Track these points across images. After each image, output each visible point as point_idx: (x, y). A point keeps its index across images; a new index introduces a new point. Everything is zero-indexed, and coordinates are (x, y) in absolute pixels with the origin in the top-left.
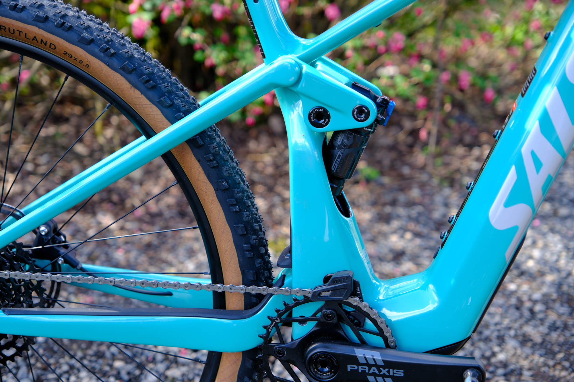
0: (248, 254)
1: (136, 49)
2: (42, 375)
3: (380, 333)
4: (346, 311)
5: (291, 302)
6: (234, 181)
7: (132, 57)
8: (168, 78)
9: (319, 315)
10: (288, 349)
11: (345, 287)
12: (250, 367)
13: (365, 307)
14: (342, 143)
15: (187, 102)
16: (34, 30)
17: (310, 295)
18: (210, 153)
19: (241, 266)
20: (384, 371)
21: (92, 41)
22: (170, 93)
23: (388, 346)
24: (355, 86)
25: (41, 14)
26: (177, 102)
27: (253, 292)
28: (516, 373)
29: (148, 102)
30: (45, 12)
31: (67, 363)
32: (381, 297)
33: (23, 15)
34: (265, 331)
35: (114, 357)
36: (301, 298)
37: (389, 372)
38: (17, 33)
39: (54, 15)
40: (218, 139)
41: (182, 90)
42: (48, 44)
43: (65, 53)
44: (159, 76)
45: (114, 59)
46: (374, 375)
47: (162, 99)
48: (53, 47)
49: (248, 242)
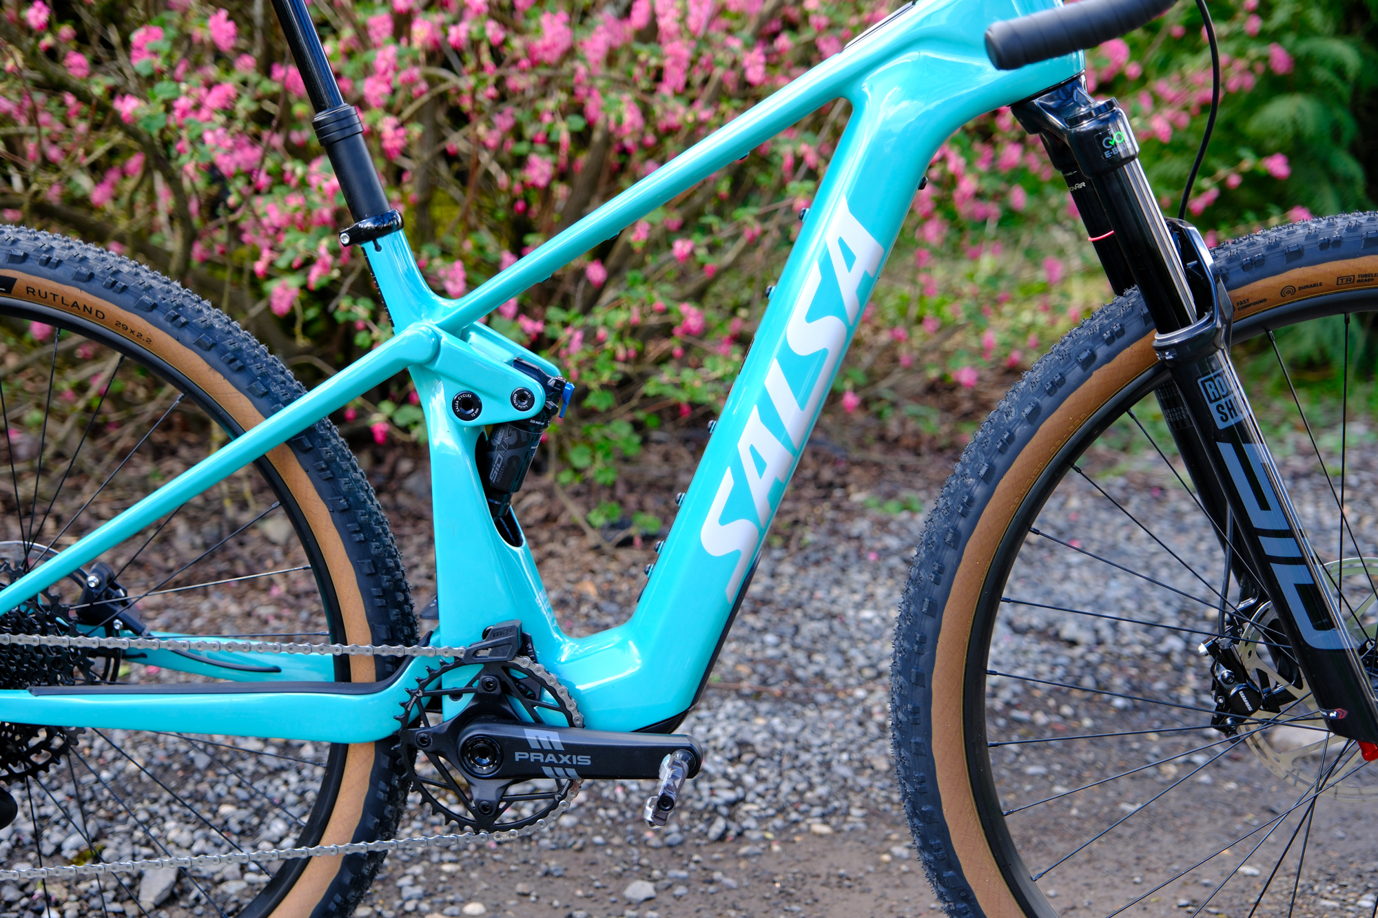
0: (379, 602)
1: (217, 317)
2: (106, 827)
3: (562, 707)
4: (515, 680)
5: (436, 667)
6: (357, 498)
7: (211, 327)
8: (262, 356)
9: (475, 685)
10: (435, 735)
11: (509, 642)
12: (386, 766)
13: (538, 670)
14: (503, 442)
15: (289, 389)
16: (74, 293)
17: (462, 656)
18: (322, 459)
19: (369, 620)
20: (565, 759)
21: (154, 306)
22: (265, 376)
23: (572, 724)
24: (518, 364)
25: (84, 270)
26: (275, 389)
27: (384, 654)
28: (840, 812)
29: (233, 389)
30: (89, 268)
31: (147, 810)
32: (563, 659)
33: (59, 271)
34: (402, 711)
35: (220, 800)
36: (451, 661)
37: (570, 759)
38: (50, 297)
39: (103, 272)
40: (334, 441)
41: (283, 373)
42: (94, 312)
43: (118, 324)
44: (249, 354)
45: (186, 331)
46: (551, 764)
47: (253, 385)
48: (100, 315)
49: (378, 584)
